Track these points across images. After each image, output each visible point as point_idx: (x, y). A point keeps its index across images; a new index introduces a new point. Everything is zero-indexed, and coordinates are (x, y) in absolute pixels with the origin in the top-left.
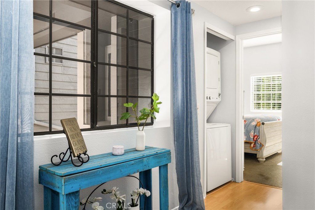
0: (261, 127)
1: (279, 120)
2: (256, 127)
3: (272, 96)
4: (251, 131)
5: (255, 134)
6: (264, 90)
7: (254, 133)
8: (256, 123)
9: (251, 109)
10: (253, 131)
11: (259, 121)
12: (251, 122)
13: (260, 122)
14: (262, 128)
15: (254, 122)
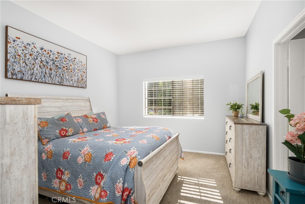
0: (137, 171)
1: (170, 138)
2: (127, 169)
3: (164, 102)
4: (118, 181)
5: (126, 185)
6: (155, 93)
7: (124, 184)
8: (129, 161)
9: (144, 114)
10: (121, 179)
11: (134, 156)
12: (120, 158)
13: (136, 157)
14: (139, 173)
15: (125, 159)
